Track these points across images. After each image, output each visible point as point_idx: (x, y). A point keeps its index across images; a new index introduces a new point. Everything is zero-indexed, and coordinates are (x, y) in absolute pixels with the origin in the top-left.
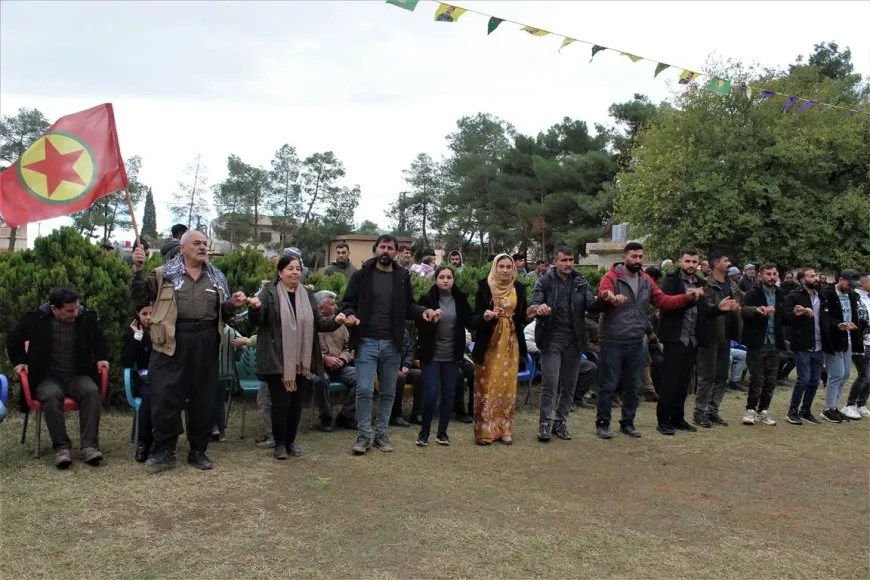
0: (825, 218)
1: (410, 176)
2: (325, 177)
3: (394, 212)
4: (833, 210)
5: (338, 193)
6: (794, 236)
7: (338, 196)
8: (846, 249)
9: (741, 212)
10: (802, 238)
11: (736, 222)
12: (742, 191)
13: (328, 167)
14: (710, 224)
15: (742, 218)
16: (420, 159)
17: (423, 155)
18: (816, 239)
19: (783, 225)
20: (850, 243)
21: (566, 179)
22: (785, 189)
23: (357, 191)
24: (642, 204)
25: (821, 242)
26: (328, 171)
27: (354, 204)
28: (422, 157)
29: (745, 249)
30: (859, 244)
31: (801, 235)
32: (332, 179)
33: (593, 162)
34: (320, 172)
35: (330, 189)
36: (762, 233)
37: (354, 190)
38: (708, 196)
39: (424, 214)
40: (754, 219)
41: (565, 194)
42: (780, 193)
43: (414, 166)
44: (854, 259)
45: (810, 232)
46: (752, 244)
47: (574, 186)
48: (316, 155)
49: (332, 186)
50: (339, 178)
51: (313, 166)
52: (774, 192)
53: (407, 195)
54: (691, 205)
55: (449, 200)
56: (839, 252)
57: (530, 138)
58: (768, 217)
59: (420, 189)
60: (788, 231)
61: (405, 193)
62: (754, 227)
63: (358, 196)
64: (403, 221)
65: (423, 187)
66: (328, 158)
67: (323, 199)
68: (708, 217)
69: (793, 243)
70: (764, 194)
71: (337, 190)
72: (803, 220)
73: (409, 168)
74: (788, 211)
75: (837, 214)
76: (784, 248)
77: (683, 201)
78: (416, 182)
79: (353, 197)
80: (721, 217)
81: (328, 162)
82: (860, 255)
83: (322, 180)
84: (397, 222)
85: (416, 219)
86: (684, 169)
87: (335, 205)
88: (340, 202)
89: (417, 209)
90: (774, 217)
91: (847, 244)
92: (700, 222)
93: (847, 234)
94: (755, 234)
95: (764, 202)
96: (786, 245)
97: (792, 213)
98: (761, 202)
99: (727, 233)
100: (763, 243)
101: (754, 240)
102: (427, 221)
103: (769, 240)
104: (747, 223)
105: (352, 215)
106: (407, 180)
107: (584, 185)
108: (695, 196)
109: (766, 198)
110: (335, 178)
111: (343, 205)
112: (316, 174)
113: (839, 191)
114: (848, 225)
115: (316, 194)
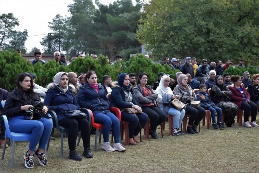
0: (235, 38)
1: (52, 25)
2: (9, 25)
3: (45, 42)
4: (239, 33)
5: (16, 34)
6: (221, 47)
7: (16, 35)
8: (245, 52)
9: (196, 36)
10: (224, 47)
11: (193, 41)
12: (195, 26)
13: (10, 20)
14: (181, 42)
15: (196, 39)
16: (57, 17)
17: (59, 15)
18: (231, 48)
19: (215, 42)
20: (247, 49)
21: (122, 25)
22: (217, 24)
23: (26, 32)
24: (149, 33)
25: (233, 50)
26: (10, 22)
27: (25, 39)
28: (58, 16)
29: (198, 53)
30: (251, 50)
31: (224, 46)
32: (13, 27)
33: (134, 17)
34: (6, 23)
35: (12, 31)
36: (205, 46)
37: (24, 32)
38: (180, 28)
39: (60, 44)
40: (202, 39)
41: (122, 32)
42: (213, 26)
43: (54, 21)
44: (249, 57)
45: (228, 45)
46: (201, 51)
47: (126, 28)
48: (4, 15)
49: (13, 30)
50: (16, 26)
51: (3, 20)
52: (211, 25)
53: (51, 35)
54: (172, 33)
55: (71, 37)
56: (241, 54)
57: (106, 6)
58: (208, 38)
59: (57, 32)
60: (218, 44)
61: (50, 34)
62: (201, 43)
63: (27, 35)
64: (50, 47)
65: (59, 30)
66: (10, 16)
67: (8, 37)
68: (180, 38)
69: (220, 50)
70: (206, 26)
71: (15, 32)
72: (225, 39)
73: (52, 21)
74: (218, 34)
75: (240, 35)
76: (216, 53)
77: (168, 31)
78: (55, 28)
79: (23, 36)
80: (186, 38)
81: (10, 18)
82: (251, 55)
83: (7, 27)
84: (47, 48)
85: (56, 46)
86: (168, 15)
87: (15, 39)
88: (17, 37)
89: (56, 41)
90: (211, 38)
91: (245, 50)
92: (176, 41)
93: (246, 45)
94: (202, 46)
95: (206, 30)
96: (217, 51)
97: (219, 36)
98: (205, 30)
99: (189, 46)
100: (206, 51)
101: (202, 49)
102: (61, 47)
103: (209, 49)
104: (198, 41)
105: (24, 44)
106: (50, 27)
107: (131, 28)
108: (174, 28)
109: (207, 28)
110: (14, 26)
111: (18, 39)
112: (4, 24)
113: (242, 25)
114: (245, 40)
115: (4, 34)
